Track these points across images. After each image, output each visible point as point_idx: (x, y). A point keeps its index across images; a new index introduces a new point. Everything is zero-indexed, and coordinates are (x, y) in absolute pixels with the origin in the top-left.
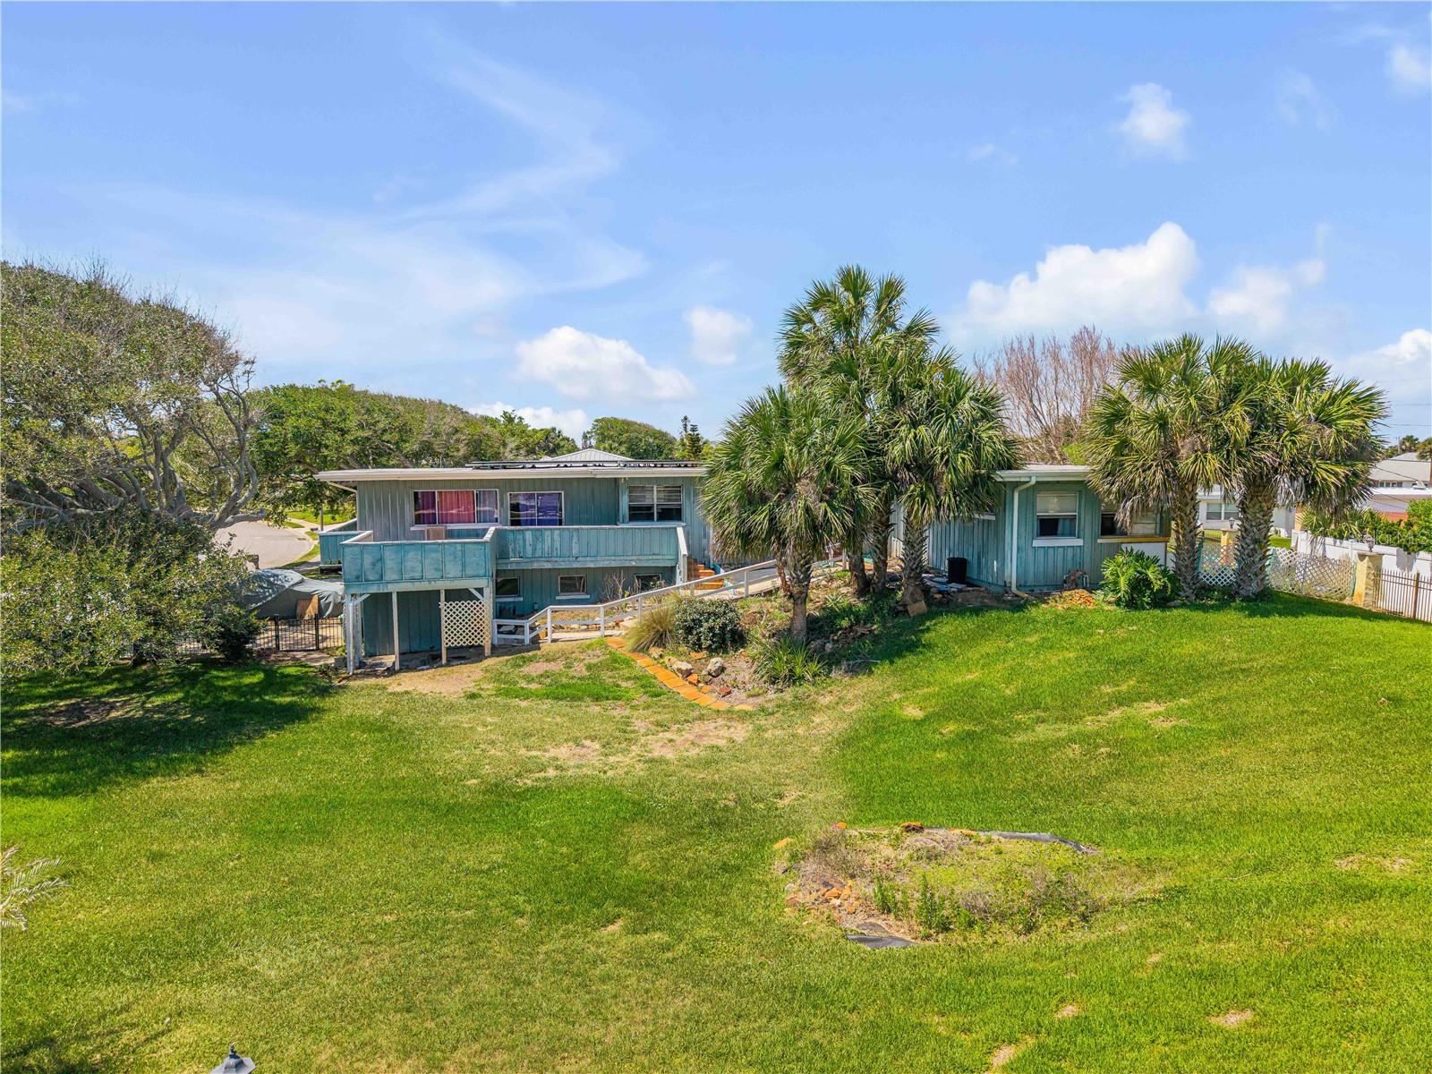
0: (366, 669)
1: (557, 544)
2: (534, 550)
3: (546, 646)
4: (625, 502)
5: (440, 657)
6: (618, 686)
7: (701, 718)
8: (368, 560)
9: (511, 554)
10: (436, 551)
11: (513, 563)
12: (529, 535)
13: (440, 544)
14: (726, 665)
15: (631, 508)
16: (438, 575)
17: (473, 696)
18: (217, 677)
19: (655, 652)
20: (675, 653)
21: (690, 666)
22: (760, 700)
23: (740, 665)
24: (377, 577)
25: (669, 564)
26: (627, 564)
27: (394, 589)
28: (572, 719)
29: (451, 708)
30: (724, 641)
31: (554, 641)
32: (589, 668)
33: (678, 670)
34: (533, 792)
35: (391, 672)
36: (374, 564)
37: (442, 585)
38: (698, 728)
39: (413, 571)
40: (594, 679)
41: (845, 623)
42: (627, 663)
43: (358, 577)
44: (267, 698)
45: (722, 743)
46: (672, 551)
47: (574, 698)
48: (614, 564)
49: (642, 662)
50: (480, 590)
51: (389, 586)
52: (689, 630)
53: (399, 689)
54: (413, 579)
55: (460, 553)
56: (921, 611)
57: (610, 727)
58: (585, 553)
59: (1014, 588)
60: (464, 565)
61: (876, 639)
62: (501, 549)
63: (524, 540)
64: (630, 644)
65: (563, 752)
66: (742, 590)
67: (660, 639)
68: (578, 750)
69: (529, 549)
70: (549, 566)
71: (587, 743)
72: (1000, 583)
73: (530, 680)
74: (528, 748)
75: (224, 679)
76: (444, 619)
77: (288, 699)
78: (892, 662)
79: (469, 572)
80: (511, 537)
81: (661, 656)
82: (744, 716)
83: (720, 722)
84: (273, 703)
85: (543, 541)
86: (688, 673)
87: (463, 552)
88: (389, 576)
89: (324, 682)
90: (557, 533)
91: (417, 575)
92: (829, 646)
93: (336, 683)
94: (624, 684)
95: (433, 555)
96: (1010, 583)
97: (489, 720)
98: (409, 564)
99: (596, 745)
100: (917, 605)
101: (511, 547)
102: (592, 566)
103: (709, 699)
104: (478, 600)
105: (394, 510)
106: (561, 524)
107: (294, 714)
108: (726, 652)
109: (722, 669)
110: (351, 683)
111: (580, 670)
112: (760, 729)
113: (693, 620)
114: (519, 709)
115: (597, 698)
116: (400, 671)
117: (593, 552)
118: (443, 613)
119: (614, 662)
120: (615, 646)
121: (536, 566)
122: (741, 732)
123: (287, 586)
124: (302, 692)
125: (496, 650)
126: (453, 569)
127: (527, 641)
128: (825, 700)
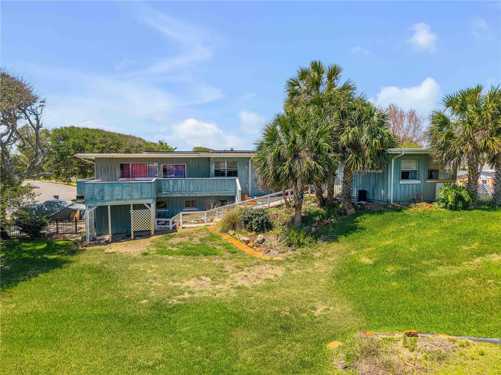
0: (95, 241)
1: (184, 186)
2: (174, 188)
3: (180, 230)
4: (213, 168)
5: (130, 235)
6: (215, 248)
7: (258, 264)
8: (96, 190)
9: (163, 190)
10: (128, 186)
11: (164, 194)
12: (171, 182)
13: (130, 183)
14: (265, 238)
15: (216, 171)
16: (129, 197)
17: (145, 254)
18: (24, 246)
19: (231, 232)
20: (240, 232)
21: (248, 239)
22: (285, 255)
23: (271, 238)
24: (100, 198)
25: (232, 195)
26: (214, 195)
27: (109, 204)
28: (195, 265)
29: (135, 260)
30: (263, 227)
31: (183, 228)
32: (201, 240)
33: (243, 240)
35: (107, 242)
36: (99, 192)
37: (131, 202)
38: (258, 269)
39: (118, 196)
40: (204, 245)
41: (317, 219)
42: (219, 238)
43: (91, 198)
44: (45, 256)
45: (272, 277)
46: (234, 189)
47: (195, 255)
48: (208, 195)
49: (225, 237)
50: (149, 205)
51: (107, 202)
52: (246, 222)
53: (110, 251)
54: (118, 199)
55: (140, 187)
56: (352, 213)
57: (214, 270)
58: (196, 190)
59: (392, 203)
60: (142, 193)
61: (334, 226)
62: (159, 187)
63: (169, 184)
64: (219, 229)
65: (191, 283)
66: (267, 205)
67: (233, 226)
68: (199, 282)
69: (171, 188)
70: (180, 195)
71: (204, 278)
72: (385, 200)
73: (173, 246)
74: (174, 281)
75: (28, 247)
76: (132, 218)
77: (55, 257)
78: (346, 236)
79: (144, 197)
80: (163, 182)
81: (234, 234)
82: (279, 263)
83: (268, 266)
84: (47, 259)
85: (177, 185)
86: (248, 242)
87: (141, 187)
88: (107, 198)
89: (74, 248)
90: (183, 181)
91: (120, 197)
92: (313, 229)
93: (80, 248)
94: (218, 248)
95: (128, 188)
96: (390, 200)
97: (154, 266)
98: (116, 193)
99: (209, 279)
100: (351, 210)
101: (163, 187)
102: (199, 195)
103: (260, 254)
104: (148, 209)
105: (111, 172)
106: (185, 177)
107: (57, 264)
108: (264, 232)
109: (264, 240)
110: (88, 248)
111: (196, 241)
112: (288, 270)
113: (248, 218)
114: (168, 261)
115: (206, 255)
116: (112, 242)
117: (200, 189)
118: (132, 215)
119: (212, 237)
120: (212, 230)
121: (174, 195)
122: (280, 271)
123: (66, 206)
124: (63, 253)
125: (157, 232)
126: (136, 195)
127: (171, 228)
128: (318, 254)
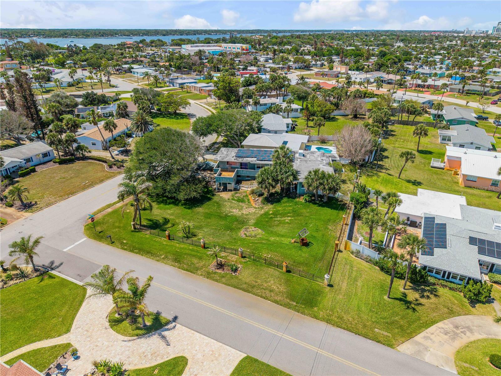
0: (219, 190)
1: (245, 172)
3: (240, 190)
4: (256, 166)
5: (227, 190)
6: (245, 200)
7: (251, 207)
11: (239, 174)
17: (229, 198)
20: (254, 196)
21: (255, 198)
22: (259, 206)
23: (261, 199)
27: (222, 182)
28: (238, 205)
29: (226, 201)
34: (229, 216)
37: (227, 182)
38: (250, 209)
40: (243, 198)
41: (276, 195)
43: (217, 180)
45: (251, 212)
47: (239, 202)
49: (249, 196)
53: (221, 196)
56: (284, 196)
57: (241, 207)
58: (250, 173)
59: (297, 195)
61: (277, 199)
63: (241, 171)
64: (249, 193)
65: (234, 210)
67: (253, 193)
68: (236, 210)
70: (244, 176)
73: (236, 197)
74: (231, 209)
78: (276, 204)
80: (239, 171)
81: (252, 196)
82: (256, 208)
83: (253, 208)
84: (208, 196)
85: (243, 172)
86: (254, 200)
87: (230, 178)
88: (221, 180)
89: (213, 193)
92: (271, 199)
93: (215, 193)
97: (229, 204)
98: (223, 179)
99: (238, 210)
100: (285, 194)
103: (254, 204)
104: (232, 184)
108: (259, 197)
109: (258, 200)
111: (242, 196)
112: (256, 211)
114: (233, 202)
115: (242, 202)
116: (222, 191)
118: (227, 185)
119: (247, 195)
121: (242, 175)
122: (254, 211)
124: (211, 194)
125: (234, 190)
126: (228, 180)
127: (238, 189)
128: (265, 208)
